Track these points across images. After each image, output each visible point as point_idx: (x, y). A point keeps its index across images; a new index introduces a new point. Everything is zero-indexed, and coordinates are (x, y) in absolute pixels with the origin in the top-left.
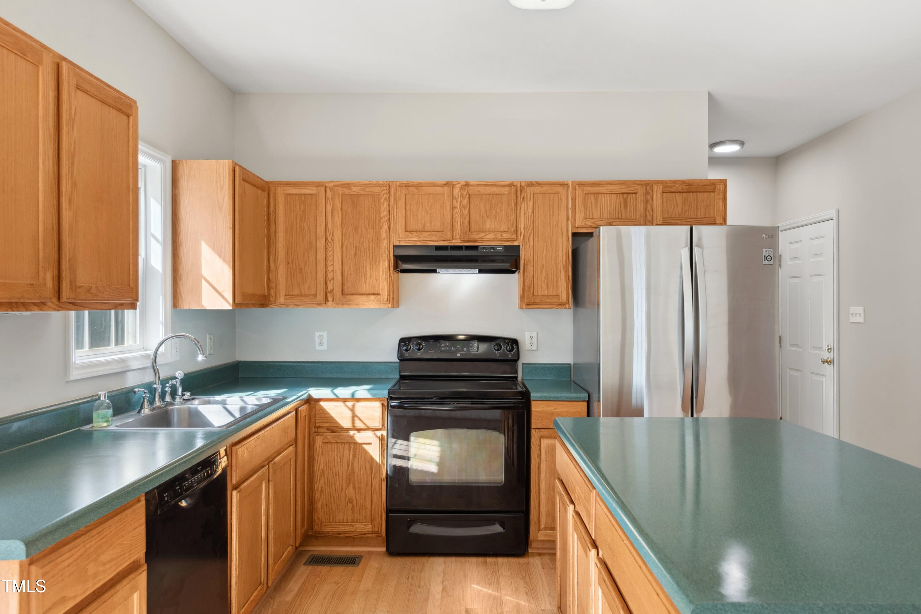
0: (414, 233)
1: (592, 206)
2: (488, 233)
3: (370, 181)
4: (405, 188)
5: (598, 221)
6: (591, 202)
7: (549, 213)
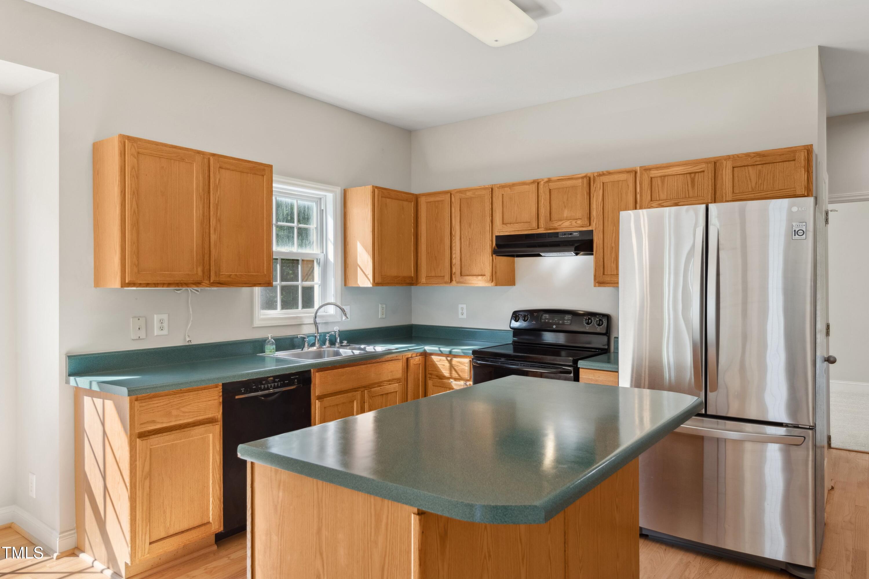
0: (509, 225)
1: (658, 188)
2: (564, 221)
3: (479, 187)
4: (502, 189)
5: (664, 202)
6: (658, 185)
7: (618, 198)
